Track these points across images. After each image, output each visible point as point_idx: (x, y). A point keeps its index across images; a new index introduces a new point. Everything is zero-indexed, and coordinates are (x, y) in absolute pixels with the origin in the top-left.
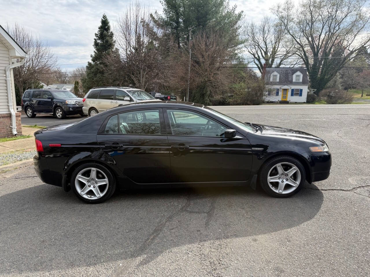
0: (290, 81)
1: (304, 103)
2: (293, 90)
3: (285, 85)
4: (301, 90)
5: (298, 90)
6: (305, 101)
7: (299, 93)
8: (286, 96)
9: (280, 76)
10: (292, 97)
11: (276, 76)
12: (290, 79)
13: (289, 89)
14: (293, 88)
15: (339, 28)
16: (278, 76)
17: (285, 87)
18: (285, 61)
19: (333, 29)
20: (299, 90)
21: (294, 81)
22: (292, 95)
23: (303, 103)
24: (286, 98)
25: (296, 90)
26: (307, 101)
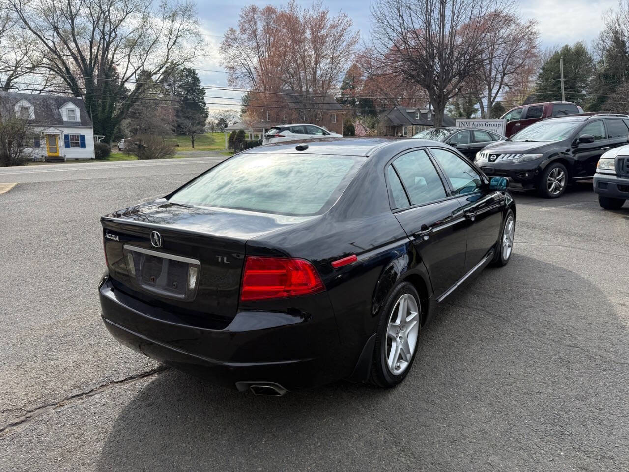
0: (57, 120)
1: (92, 159)
2: (66, 137)
3: (50, 127)
4: (83, 137)
5: (75, 136)
6: (94, 157)
7: (80, 142)
8: (56, 148)
9: (35, 109)
10: (68, 149)
11: (27, 108)
12: (56, 117)
13: (59, 135)
14: (66, 134)
15: (116, 35)
16: (32, 108)
17: (52, 131)
18: (16, 80)
19: (108, 36)
20: (78, 136)
21: (65, 119)
22: (67, 145)
23: (90, 159)
24: (56, 152)
25: (73, 136)
26: (96, 156)
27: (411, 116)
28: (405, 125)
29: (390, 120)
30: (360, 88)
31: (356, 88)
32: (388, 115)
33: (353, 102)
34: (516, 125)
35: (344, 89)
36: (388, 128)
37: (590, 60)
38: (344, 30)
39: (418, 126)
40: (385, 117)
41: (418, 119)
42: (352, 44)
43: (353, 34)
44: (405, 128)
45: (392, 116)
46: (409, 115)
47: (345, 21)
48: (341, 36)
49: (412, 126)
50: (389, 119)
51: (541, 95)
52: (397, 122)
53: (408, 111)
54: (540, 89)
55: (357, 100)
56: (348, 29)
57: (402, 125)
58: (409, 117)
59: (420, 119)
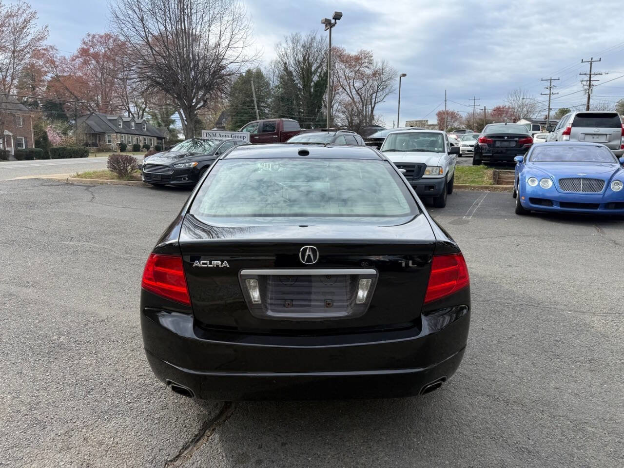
27: (112, 123)
28: (108, 133)
29: (89, 127)
30: (42, 90)
31: (37, 89)
32: (86, 121)
33: (35, 104)
34: (255, 137)
35: (21, 89)
36: (88, 136)
37: (268, 84)
38: (27, 21)
39: (123, 135)
40: (83, 123)
41: (121, 127)
42: (40, 39)
43: (39, 28)
44: (108, 136)
45: (91, 122)
46: (111, 122)
47: (27, 12)
48: (23, 28)
49: (115, 134)
50: (88, 125)
51: (233, 112)
52: (98, 129)
53: (109, 118)
54: (232, 106)
55: (39, 102)
56: (32, 22)
57: (105, 133)
58: (110, 124)
59: (124, 128)
